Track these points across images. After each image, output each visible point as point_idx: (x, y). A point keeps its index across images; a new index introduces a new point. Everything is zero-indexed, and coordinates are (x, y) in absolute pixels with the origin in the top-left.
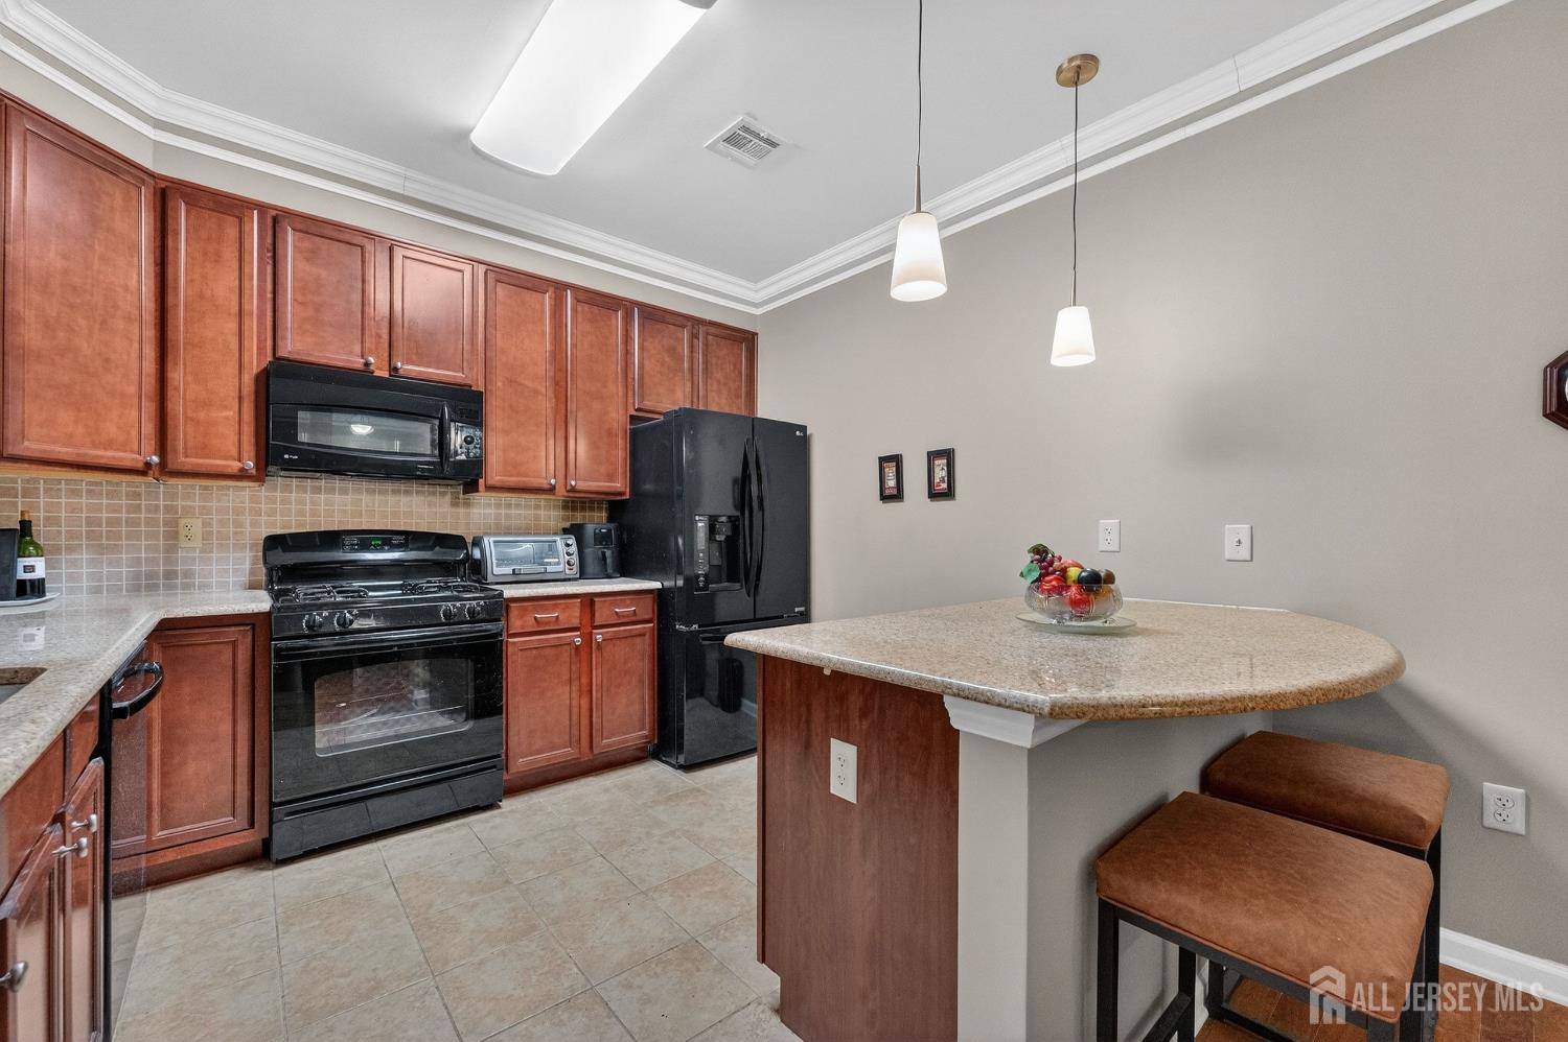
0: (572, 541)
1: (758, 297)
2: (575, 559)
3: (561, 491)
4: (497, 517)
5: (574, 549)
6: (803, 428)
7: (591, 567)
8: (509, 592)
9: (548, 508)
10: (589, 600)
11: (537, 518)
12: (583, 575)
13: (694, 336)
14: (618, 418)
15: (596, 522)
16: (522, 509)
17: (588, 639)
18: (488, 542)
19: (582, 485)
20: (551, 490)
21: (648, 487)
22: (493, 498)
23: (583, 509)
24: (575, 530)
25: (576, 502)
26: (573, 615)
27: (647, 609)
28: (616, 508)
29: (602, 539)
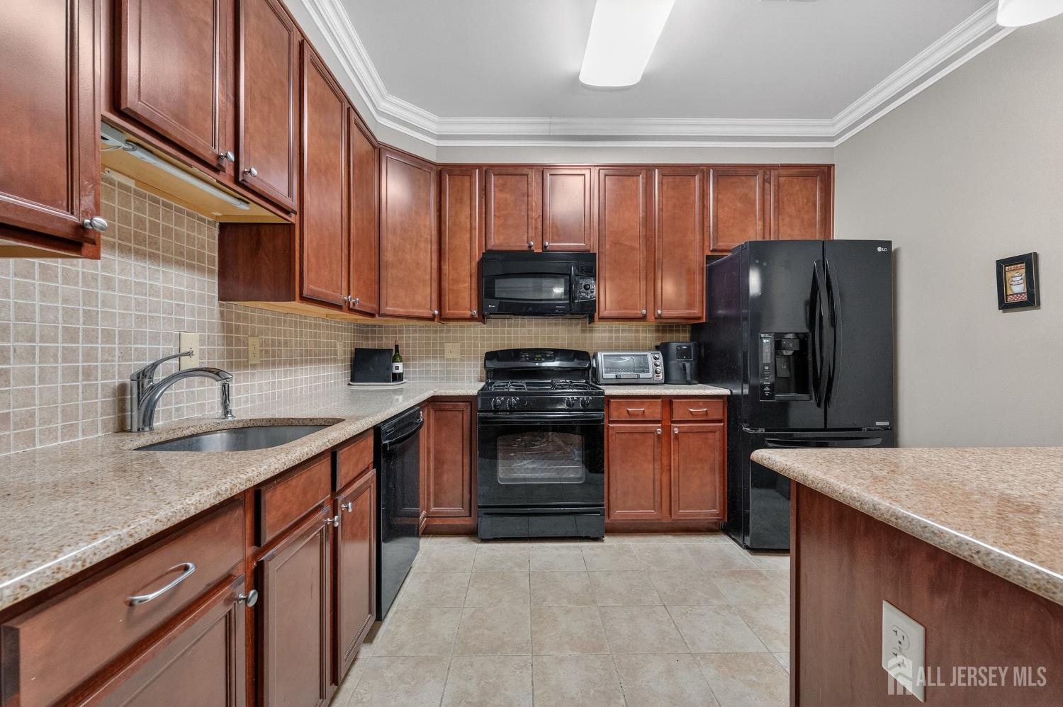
0: (660, 355)
1: (832, 131)
2: (661, 368)
3: (651, 317)
4: (610, 338)
5: (660, 361)
6: (888, 244)
7: (675, 374)
8: (609, 391)
9: (644, 331)
10: (668, 401)
11: (637, 339)
12: (667, 380)
13: (766, 181)
14: (696, 259)
15: (680, 340)
16: (627, 333)
17: (668, 431)
18: (600, 356)
19: (666, 313)
20: (644, 318)
21: (721, 312)
22: (606, 325)
23: (671, 331)
24: (663, 348)
25: (666, 326)
26: (656, 411)
27: (718, 411)
28: (696, 329)
29: (683, 354)
